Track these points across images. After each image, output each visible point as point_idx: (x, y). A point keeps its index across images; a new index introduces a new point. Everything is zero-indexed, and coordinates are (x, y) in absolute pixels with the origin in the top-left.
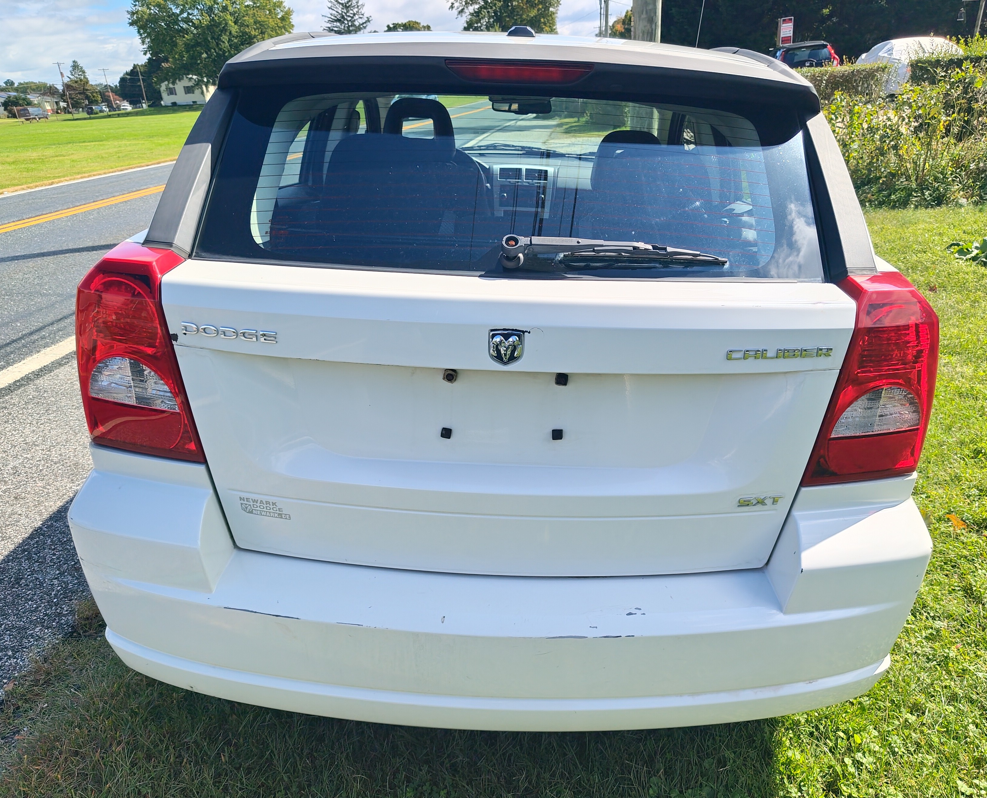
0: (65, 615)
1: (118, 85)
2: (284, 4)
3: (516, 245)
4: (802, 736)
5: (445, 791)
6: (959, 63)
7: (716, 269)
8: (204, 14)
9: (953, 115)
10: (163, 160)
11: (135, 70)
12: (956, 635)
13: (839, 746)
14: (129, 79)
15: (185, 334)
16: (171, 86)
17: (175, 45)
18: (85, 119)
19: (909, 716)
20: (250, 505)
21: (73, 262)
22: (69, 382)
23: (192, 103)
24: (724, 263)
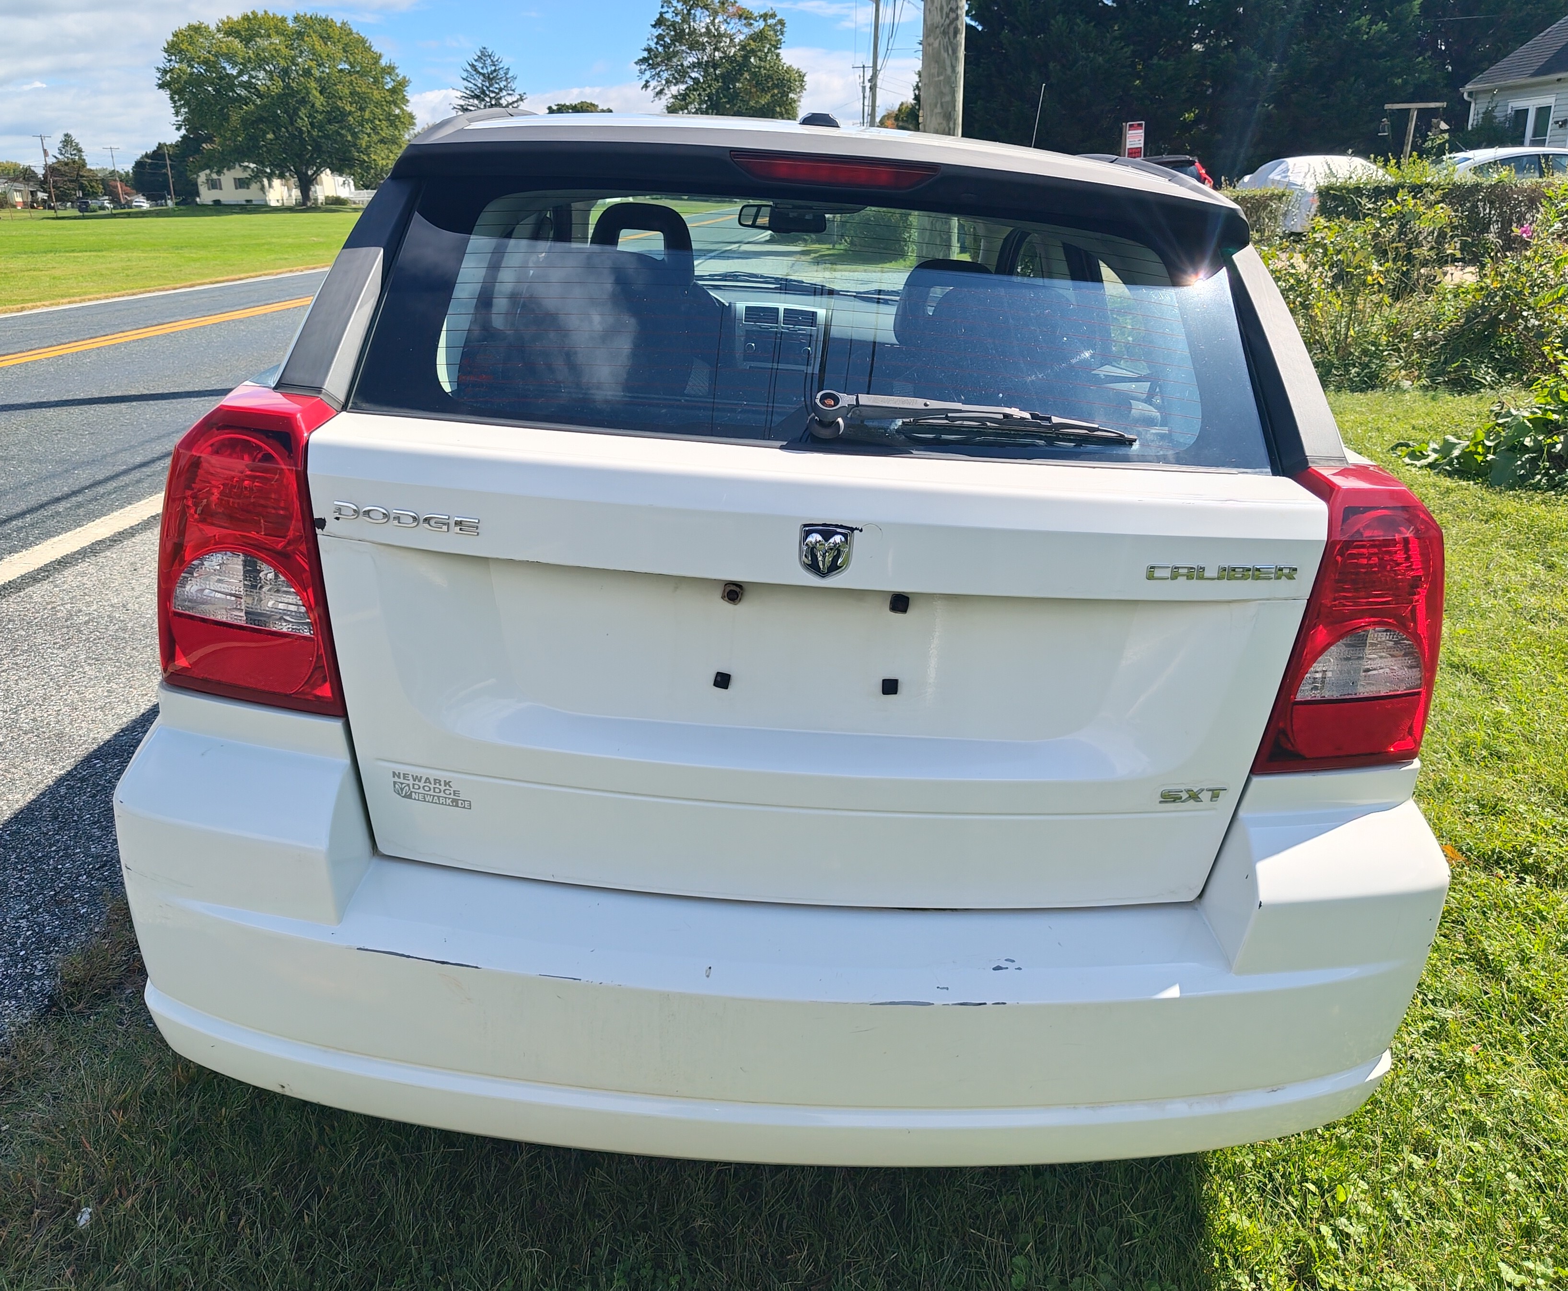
0: (39, 978)
1: (131, 171)
2: (397, 71)
3: (835, 406)
4: (1248, 1190)
5: (678, 1277)
6: (1392, 191)
7: (1122, 451)
8: (275, 78)
9: (1386, 264)
10: (199, 282)
11: (160, 152)
12: (1470, 1031)
13: (1309, 1207)
14: (150, 164)
15: (337, 519)
16: (214, 176)
17: (227, 118)
18: (75, 218)
19: (1413, 1158)
20: (408, 785)
21: (57, 425)
22: (49, 607)
23: (244, 203)
24: (1131, 442)
